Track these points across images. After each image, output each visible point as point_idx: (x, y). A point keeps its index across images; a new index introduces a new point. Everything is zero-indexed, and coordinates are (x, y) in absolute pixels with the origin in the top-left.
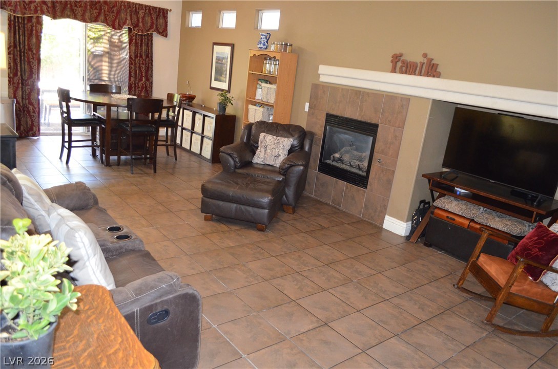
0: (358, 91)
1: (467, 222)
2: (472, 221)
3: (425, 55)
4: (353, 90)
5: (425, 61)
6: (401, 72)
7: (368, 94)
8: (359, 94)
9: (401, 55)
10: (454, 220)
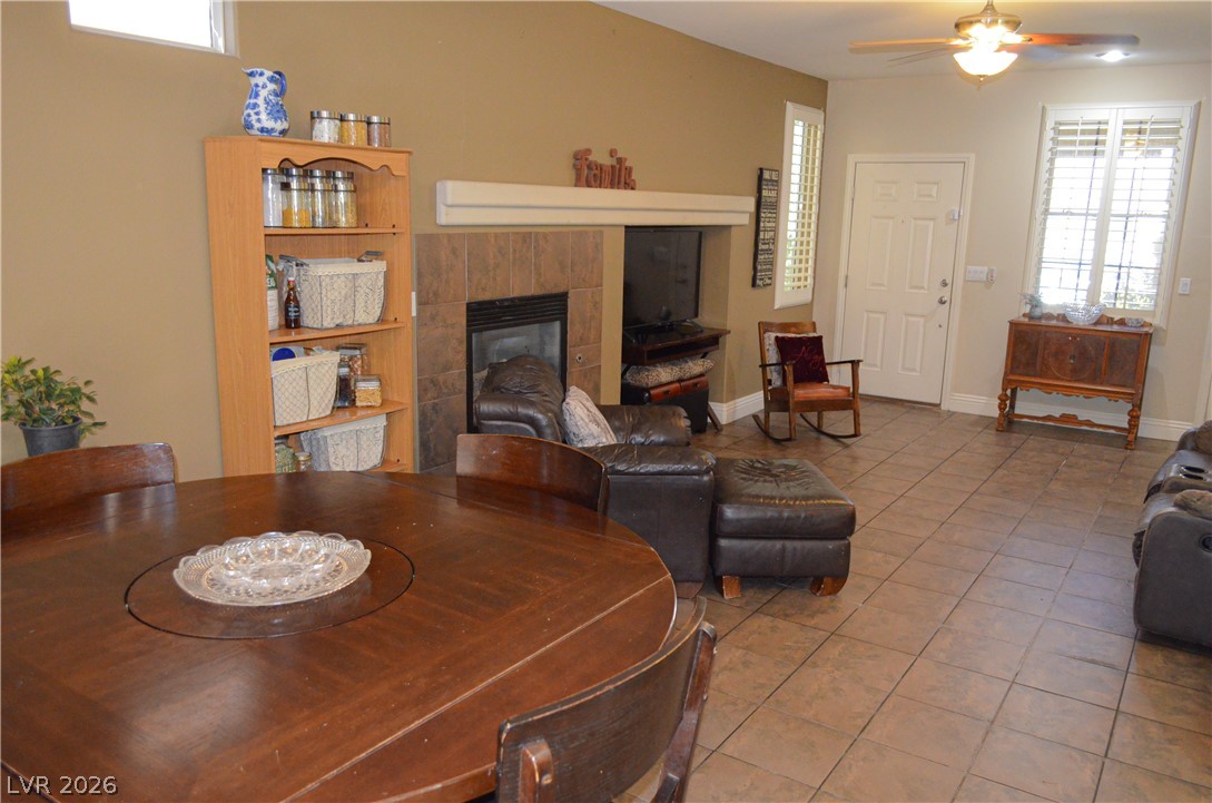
0: (527, 233)
1: (678, 385)
2: (680, 380)
3: (612, 153)
4: (517, 233)
5: (614, 163)
6: (589, 185)
7: (545, 236)
8: (527, 238)
9: (588, 151)
10: (667, 392)
